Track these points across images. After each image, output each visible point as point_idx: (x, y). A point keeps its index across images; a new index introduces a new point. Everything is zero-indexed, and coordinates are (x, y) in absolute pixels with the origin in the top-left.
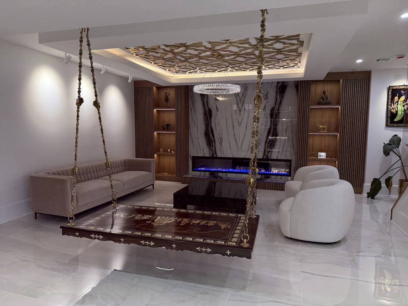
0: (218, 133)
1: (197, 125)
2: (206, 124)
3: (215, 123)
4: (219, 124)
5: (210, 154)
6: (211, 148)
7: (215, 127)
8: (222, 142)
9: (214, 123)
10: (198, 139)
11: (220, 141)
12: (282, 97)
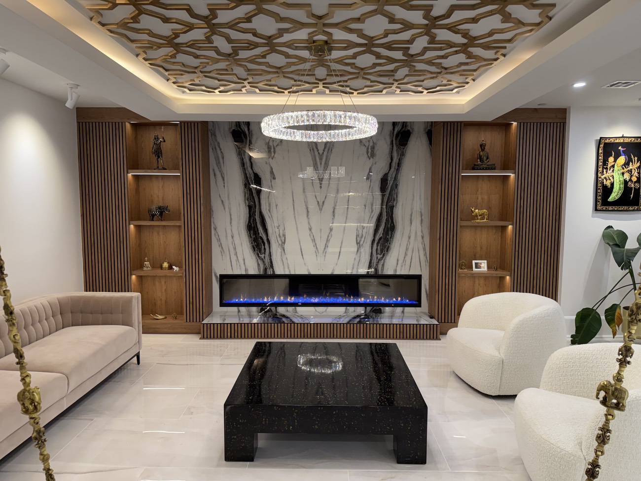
0: (276, 225)
1: (230, 209)
2: (250, 207)
3: (269, 204)
4: (277, 206)
5: (259, 269)
6: (262, 256)
7: (269, 211)
8: (284, 243)
9: (267, 204)
10: (232, 237)
11: (280, 242)
12: (402, 155)
